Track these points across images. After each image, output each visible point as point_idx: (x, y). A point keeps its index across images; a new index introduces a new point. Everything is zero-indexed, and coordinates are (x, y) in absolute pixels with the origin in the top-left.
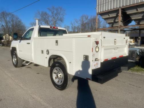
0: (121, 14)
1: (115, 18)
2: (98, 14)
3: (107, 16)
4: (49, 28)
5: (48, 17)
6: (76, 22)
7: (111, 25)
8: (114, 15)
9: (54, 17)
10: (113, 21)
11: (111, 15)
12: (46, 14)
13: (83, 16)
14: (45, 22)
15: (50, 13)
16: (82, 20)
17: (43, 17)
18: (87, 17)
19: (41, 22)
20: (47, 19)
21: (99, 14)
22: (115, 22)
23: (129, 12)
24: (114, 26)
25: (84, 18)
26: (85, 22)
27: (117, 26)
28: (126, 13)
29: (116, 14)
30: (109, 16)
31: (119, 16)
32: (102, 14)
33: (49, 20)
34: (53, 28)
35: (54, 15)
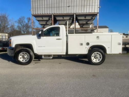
3: (41, 19)
7: (43, 26)
8: (47, 19)
11: (45, 19)
23: (58, 18)
24: (45, 27)
28: (56, 18)
30: (43, 19)
32: (36, 16)
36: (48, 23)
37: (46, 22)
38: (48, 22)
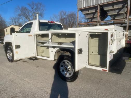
0: (100, 11)
1: (94, 14)
2: (78, 10)
3: (87, 12)
4: (47, 23)
5: (28, 12)
6: (55, 17)
7: (90, 20)
8: (93, 11)
9: (34, 12)
10: (92, 17)
11: (91, 11)
12: (26, 9)
13: (61, 11)
14: (25, 17)
15: (30, 9)
16: (60, 15)
17: (23, 12)
18: (65, 13)
19: (21, 16)
20: (28, 15)
21: (80, 10)
22: (94, 17)
23: (106, 9)
24: (93, 21)
25: (63, 13)
26: (63, 17)
27: (96, 20)
28: (104, 9)
29: (95, 10)
30: (89, 12)
31: (98, 12)
32: (82, 10)
33: (30, 15)
34: (50, 22)
35: (34, 11)
36: (95, 16)
37: (93, 15)
38: (95, 14)
